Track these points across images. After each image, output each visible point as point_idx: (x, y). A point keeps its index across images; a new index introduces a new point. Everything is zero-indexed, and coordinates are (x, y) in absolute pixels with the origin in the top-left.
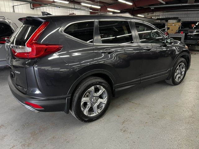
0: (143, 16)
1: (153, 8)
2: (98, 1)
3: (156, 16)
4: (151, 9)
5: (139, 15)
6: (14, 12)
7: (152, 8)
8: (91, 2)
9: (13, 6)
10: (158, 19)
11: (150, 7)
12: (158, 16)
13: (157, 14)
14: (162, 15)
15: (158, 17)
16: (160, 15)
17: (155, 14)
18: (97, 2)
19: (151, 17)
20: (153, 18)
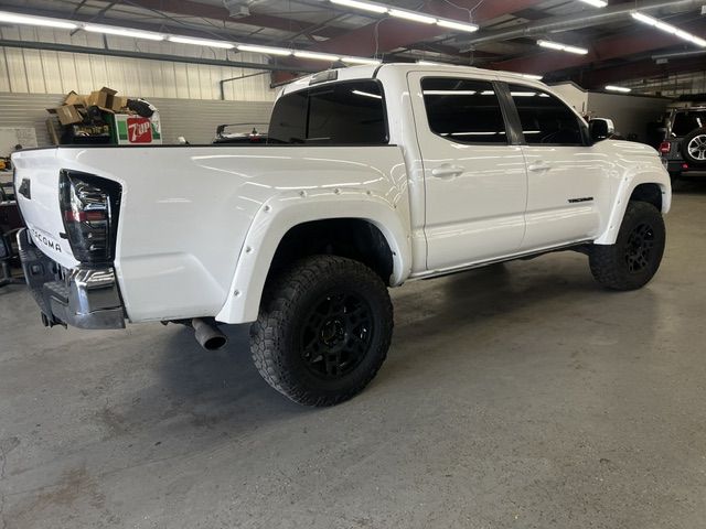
0: (627, 90)
1: (666, 61)
2: (470, 52)
3: (676, 87)
4: (658, 62)
5: (609, 88)
6: (223, 98)
7: (661, 60)
8: (443, 55)
9: (222, 82)
10: (684, 98)
11: (653, 57)
12: (685, 86)
13: (679, 81)
14: (703, 83)
15: (687, 92)
16: (692, 83)
17: (672, 80)
18: (468, 54)
19: (659, 94)
20: (664, 93)
